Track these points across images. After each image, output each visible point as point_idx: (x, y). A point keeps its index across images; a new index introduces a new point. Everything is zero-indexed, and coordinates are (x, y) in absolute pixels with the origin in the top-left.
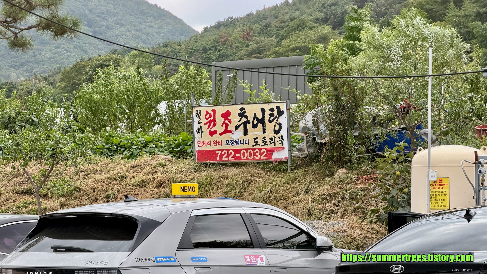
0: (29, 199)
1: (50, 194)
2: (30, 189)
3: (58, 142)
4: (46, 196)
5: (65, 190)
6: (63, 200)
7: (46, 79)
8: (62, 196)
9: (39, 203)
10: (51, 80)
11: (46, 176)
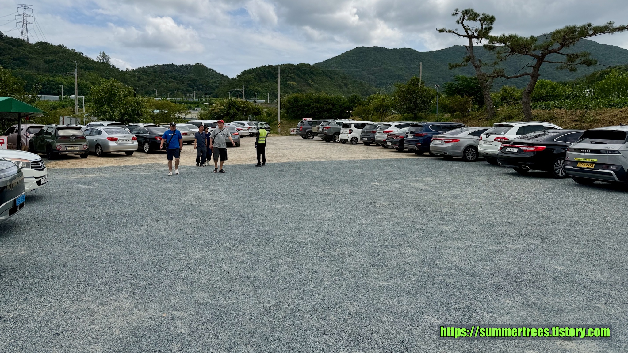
0: (577, 123)
1: (585, 121)
2: (577, 120)
3: (588, 103)
4: (584, 122)
5: (592, 120)
6: (591, 123)
7: (580, 79)
8: (590, 122)
9: (581, 124)
10: (582, 79)
11: (584, 115)
